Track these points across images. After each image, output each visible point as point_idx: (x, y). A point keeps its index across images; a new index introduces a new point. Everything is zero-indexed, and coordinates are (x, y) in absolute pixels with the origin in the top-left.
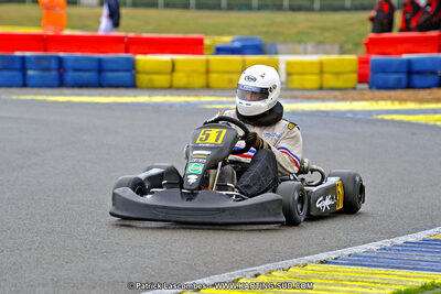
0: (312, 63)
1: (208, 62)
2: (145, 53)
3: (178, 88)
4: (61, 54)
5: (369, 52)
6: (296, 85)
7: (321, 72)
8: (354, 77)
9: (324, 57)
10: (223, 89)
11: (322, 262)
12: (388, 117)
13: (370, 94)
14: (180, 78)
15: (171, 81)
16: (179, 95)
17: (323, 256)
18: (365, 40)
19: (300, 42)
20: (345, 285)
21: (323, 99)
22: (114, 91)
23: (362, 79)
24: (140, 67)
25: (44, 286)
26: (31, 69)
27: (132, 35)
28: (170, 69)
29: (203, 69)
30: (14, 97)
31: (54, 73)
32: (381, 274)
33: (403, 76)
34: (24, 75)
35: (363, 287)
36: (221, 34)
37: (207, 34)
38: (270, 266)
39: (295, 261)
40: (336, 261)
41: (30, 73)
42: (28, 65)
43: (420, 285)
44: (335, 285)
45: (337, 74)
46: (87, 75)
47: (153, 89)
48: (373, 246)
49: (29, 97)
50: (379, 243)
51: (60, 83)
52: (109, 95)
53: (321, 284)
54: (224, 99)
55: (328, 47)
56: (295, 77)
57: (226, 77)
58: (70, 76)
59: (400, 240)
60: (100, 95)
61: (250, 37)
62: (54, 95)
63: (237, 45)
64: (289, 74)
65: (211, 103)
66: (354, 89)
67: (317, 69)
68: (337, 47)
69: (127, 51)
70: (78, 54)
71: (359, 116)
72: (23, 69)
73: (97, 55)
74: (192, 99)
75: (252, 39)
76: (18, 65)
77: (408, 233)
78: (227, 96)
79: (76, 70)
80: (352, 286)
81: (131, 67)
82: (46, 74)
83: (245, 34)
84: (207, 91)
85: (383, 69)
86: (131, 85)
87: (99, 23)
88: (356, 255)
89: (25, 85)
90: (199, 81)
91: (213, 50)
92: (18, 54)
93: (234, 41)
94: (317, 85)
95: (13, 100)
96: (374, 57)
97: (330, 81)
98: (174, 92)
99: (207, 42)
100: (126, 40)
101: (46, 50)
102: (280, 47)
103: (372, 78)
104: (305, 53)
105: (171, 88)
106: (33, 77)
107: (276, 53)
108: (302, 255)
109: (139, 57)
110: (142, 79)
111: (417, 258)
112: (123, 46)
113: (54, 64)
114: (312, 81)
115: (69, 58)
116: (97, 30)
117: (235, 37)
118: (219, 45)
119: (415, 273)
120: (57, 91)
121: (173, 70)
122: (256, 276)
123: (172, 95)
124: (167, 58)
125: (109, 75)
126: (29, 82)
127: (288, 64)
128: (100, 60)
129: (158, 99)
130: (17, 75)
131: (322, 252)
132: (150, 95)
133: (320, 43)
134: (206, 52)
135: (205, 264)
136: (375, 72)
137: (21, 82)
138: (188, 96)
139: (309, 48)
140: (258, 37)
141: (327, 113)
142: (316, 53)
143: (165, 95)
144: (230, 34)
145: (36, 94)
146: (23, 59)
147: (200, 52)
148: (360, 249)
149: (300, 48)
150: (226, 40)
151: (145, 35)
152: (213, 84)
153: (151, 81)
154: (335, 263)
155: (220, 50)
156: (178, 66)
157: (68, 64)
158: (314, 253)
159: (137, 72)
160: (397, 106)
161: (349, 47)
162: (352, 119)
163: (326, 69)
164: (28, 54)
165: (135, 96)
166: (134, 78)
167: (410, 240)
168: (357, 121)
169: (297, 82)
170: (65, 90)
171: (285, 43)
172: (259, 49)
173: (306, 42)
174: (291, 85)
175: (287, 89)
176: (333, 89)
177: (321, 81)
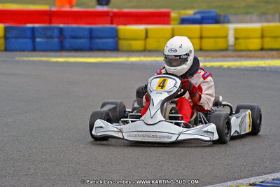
0: (254, 30)
1: (173, 30)
2: (125, 24)
3: (151, 51)
4: (61, 26)
6: (242, 47)
7: (263, 37)
9: (266, 25)
14: (152, 43)
15: (145, 46)
16: (150, 56)
19: (247, 13)
21: (262, 58)
22: (101, 53)
24: (121, 35)
26: (39, 37)
27: (115, 10)
28: (143, 35)
29: (169, 36)
30: (25, 59)
31: (56, 40)
34: (34, 42)
36: (186, 8)
37: (174, 9)
41: (38, 40)
42: (37, 34)
45: (275, 37)
47: (131, 52)
49: (36, 58)
51: (62, 48)
52: (97, 57)
56: (241, 41)
58: (68, 42)
60: (91, 57)
61: (208, 10)
63: (198, 16)
64: (236, 39)
67: (259, 34)
69: (112, 23)
70: (75, 26)
72: (33, 38)
73: (88, 26)
75: (210, 12)
76: (29, 34)
79: (73, 37)
81: (115, 35)
82: (50, 40)
83: (204, 8)
86: (115, 49)
89: (34, 50)
91: (178, 22)
92: (29, 25)
93: (195, 14)
94: (259, 47)
95: (24, 61)
97: (269, 43)
98: (147, 53)
99: (173, 15)
100: (111, 14)
101: (50, 23)
102: (231, 18)
104: (251, 22)
105: (145, 51)
106: (40, 43)
107: (229, 22)
109: (121, 27)
110: (123, 44)
112: (109, 19)
113: (56, 33)
114: (255, 43)
115: (68, 28)
117: (196, 10)
120: (58, 54)
121: (147, 37)
123: (145, 56)
124: (140, 28)
125: (98, 41)
126: (37, 47)
127: (236, 30)
128: (91, 30)
129: (134, 59)
130: (28, 42)
132: (128, 57)
133: (264, 14)
134: (172, 22)
137: (31, 47)
138: (157, 57)
139: (255, 17)
140: (214, 10)
141: (263, 70)
143: (140, 56)
144: (192, 8)
145: (42, 56)
146: (33, 28)
147: (168, 23)
149: (248, 17)
150: (190, 13)
151: (125, 10)
153: (130, 45)
155: (184, 21)
156: (150, 34)
157: (67, 33)
159: (120, 39)
163: (265, 34)
164: (36, 25)
165: (116, 57)
166: (117, 43)
169: (243, 44)
170: (64, 53)
171: (236, 14)
172: (216, 20)
173: (252, 13)
174: (238, 47)
175: (235, 50)
176: (271, 50)
177: (262, 44)
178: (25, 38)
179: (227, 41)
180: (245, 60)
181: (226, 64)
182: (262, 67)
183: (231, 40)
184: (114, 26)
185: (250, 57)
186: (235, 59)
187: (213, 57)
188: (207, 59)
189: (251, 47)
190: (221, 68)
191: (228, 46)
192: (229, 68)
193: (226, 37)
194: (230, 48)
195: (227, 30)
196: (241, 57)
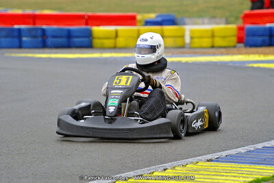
0: (207, 31)
1: (139, 31)
2: (98, 25)
3: (120, 48)
4: (44, 27)
5: (245, 22)
6: (196, 45)
7: (213, 36)
8: (234, 39)
9: (215, 27)
11: (208, 161)
12: (255, 65)
13: (244, 50)
14: (121, 41)
15: (116, 44)
16: (120, 52)
17: (209, 157)
18: (242, 15)
19: (200, 17)
20: (223, 176)
21: (214, 54)
22: (78, 50)
23: (240, 40)
24: (95, 34)
26: (25, 36)
27: (90, 14)
28: (114, 35)
29: (136, 35)
30: (13, 55)
31: (40, 39)
32: (246, 168)
33: (267, 38)
34: (20, 41)
35: (234, 176)
36: (148, 12)
37: (139, 12)
38: (175, 163)
39: (190, 160)
40: (217, 160)
41: (24, 39)
42: (23, 33)
43: (271, 175)
44: (216, 175)
45: (224, 37)
46: (60, 40)
47: (103, 49)
48: (242, 150)
49: (23, 55)
50: (246, 148)
51: (44, 45)
52: (75, 53)
53: (207, 175)
55: (218, 20)
56: (196, 40)
58: (50, 41)
59: (260, 146)
61: (168, 14)
62: (39, 53)
63: (159, 19)
64: (192, 38)
66: (234, 47)
67: (210, 35)
68: (223, 20)
69: (87, 24)
70: (55, 27)
71: (237, 65)
72: (20, 37)
73: (67, 27)
74: (128, 55)
76: (16, 34)
77: (266, 141)
79: (54, 37)
80: (227, 176)
81: (89, 35)
83: (165, 12)
85: (253, 33)
86: (89, 46)
88: (230, 155)
89: (20, 47)
91: (143, 23)
92: (16, 27)
93: (157, 17)
94: (210, 45)
95: (13, 57)
96: (248, 26)
97: (218, 42)
98: (117, 50)
99: (139, 17)
100: (86, 17)
101: (34, 24)
102: (187, 20)
103: (246, 40)
104: (203, 24)
105: (115, 48)
106: (25, 41)
107: (184, 24)
108: (195, 156)
109: (95, 28)
110: (96, 42)
111: (271, 157)
112: (84, 21)
113: (39, 33)
114: (207, 42)
115: (49, 29)
117: (158, 14)
118: (147, 19)
119: (269, 167)
120: (41, 50)
121: (116, 36)
122: (165, 170)
123: (115, 52)
124: (111, 28)
125: (76, 40)
126: (23, 45)
127: (191, 31)
128: (69, 31)
130: (16, 41)
131: (209, 154)
132: (102, 53)
133: (213, 17)
134: (138, 24)
135: (132, 162)
136: (248, 35)
137: (18, 44)
138: (126, 53)
139: (206, 20)
140: (172, 14)
141: (215, 64)
142: (210, 24)
143: (111, 52)
144: (154, 12)
145: (27, 53)
146: (19, 30)
147: (134, 24)
148: (233, 152)
149: (200, 21)
150: (152, 16)
151: (99, 14)
153: (102, 43)
154: (217, 161)
155: (148, 23)
156: (120, 34)
157: (48, 33)
158: (203, 155)
159: (93, 38)
160: (262, 58)
161: (232, 19)
162: (232, 66)
163: (216, 34)
164: (23, 27)
165: (91, 53)
166: (91, 42)
167: (267, 145)
168: (236, 68)
169: (197, 42)
170: (46, 50)
171: (191, 17)
172: (172, 22)
173: (204, 17)
174: (193, 45)
175: (191, 48)
176: (221, 47)
177: (213, 42)
178: (13, 37)
179: (184, 40)
180: (200, 56)
181: (184, 59)
183: (187, 40)
184: (88, 27)
185: (204, 54)
186: (191, 55)
187: (173, 54)
190: (180, 63)
191: (185, 44)
192: (186, 63)
193: (183, 37)
194: (187, 46)
195: (184, 31)
196: (196, 54)
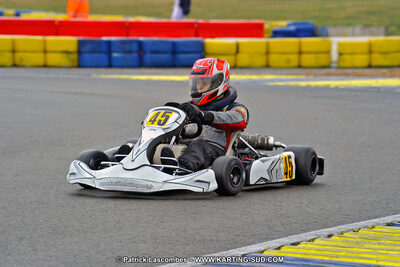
0: (362, 44)
1: (268, 44)
2: (213, 37)
3: (242, 68)
4: (141, 39)
6: (346, 64)
7: (370, 52)
9: (373, 39)
10: (281, 68)
11: (388, 225)
14: (243, 59)
15: (236, 61)
16: (243, 74)
17: (389, 219)
19: (348, 25)
22: (186, 70)
24: (209, 49)
25: (144, 242)
26: (116, 52)
27: (201, 21)
28: (234, 51)
29: (263, 50)
30: (103, 76)
31: (135, 55)
34: (110, 57)
36: (278, 18)
37: (266, 20)
38: (343, 227)
41: (115, 55)
42: (113, 48)
45: (385, 53)
46: (165, 57)
51: (141, 64)
52: (182, 74)
53: (391, 244)
54: (284, 77)
55: (374, 29)
56: (346, 57)
57: (285, 57)
58: (148, 57)
60: (176, 74)
61: (303, 21)
62: (136, 74)
63: (292, 28)
64: (340, 54)
65: (272, 80)
67: (366, 49)
68: (382, 29)
69: (197, 36)
70: (156, 39)
72: (109, 52)
73: (172, 39)
74: (254, 77)
75: (306, 24)
76: (104, 48)
78: (286, 74)
79: (154, 52)
81: (201, 49)
82: (129, 55)
83: (299, 19)
84: (267, 70)
87: (172, 11)
89: (110, 66)
90: (260, 61)
91: (270, 34)
92: (105, 38)
93: (289, 25)
94: (365, 63)
97: (378, 60)
98: (239, 71)
99: (267, 26)
100: (196, 26)
101: (128, 35)
102: (330, 30)
104: (354, 35)
105: (235, 68)
106: (117, 58)
107: (327, 35)
108: (370, 218)
109: (208, 41)
112: (193, 31)
113: (135, 47)
114: (362, 60)
115: (148, 42)
116: (169, 17)
117: (290, 22)
118: (276, 28)
120: (138, 70)
121: (237, 52)
123: (237, 73)
124: (232, 41)
125: (182, 56)
126: (114, 63)
127: (340, 45)
128: (174, 44)
130: (104, 57)
131: (388, 215)
133: (368, 26)
134: (266, 35)
135: (283, 225)
137: (106, 62)
138: (252, 74)
139: (357, 30)
140: (310, 21)
141: (378, 89)
142: (363, 35)
144: (285, 19)
145: (120, 74)
146: (109, 42)
147: (260, 35)
149: (349, 30)
150: (282, 24)
151: (213, 21)
152: (272, 63)
155: (277, 34)
156: (241, 49)
157: (147, 47)
158: (380, 216)
159: (207, 54)
161: (393, 29)
163: (374, 49)
164: (113, 38)
169: (348, 60)
170: (144, 70)
171: (335, 26)
172: (311, 32)
173: (354, 25)
174: (342, 64)
175: (339, 67)
176: (381, 67)
177: (370, 60)
178: (99, 52)
179: (330, 58)
180: (354, 79)
181: (334, 83)
182: (375, 88)
183: (334, 56)
184: (199, 39)
185: (359, 76)
186: (341, 77)
187: (316, 75)
188: (310, 77)
189: (358, 64)
190: (327, 88)
191: (331, 62)
192: (337, 88)
193: (328, 52)
194: (333, 65)
195: (329, 46)
196: (347, 76)
